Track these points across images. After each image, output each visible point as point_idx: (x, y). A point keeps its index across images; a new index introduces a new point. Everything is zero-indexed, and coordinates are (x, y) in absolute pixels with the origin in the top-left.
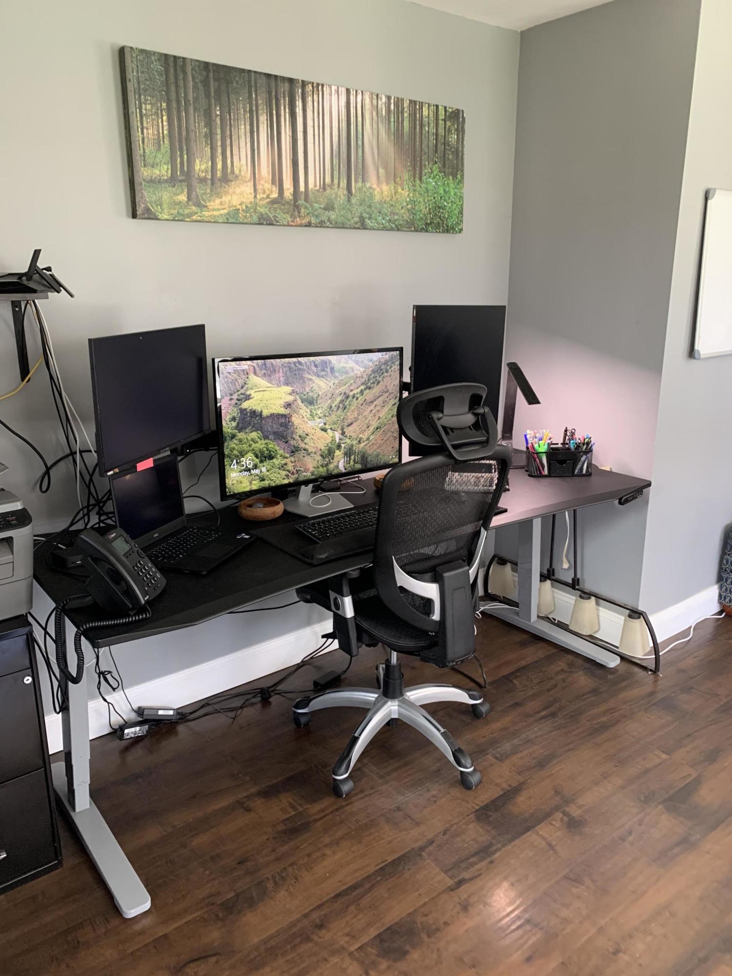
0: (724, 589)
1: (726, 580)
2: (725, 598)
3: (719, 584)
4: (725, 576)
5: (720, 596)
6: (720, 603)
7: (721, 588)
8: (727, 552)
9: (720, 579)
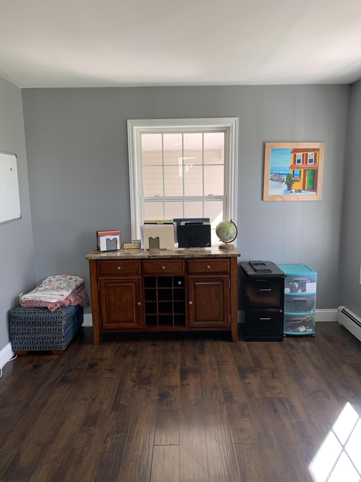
0: (14, 343)
1: (14, 339)
2: (15, 348)
3: (11, 342)
4: (13, 337)
5: (12, 347)
6: (13, 351)
7: (12, 344)
8: (11, 324)
9: (11, 339)
